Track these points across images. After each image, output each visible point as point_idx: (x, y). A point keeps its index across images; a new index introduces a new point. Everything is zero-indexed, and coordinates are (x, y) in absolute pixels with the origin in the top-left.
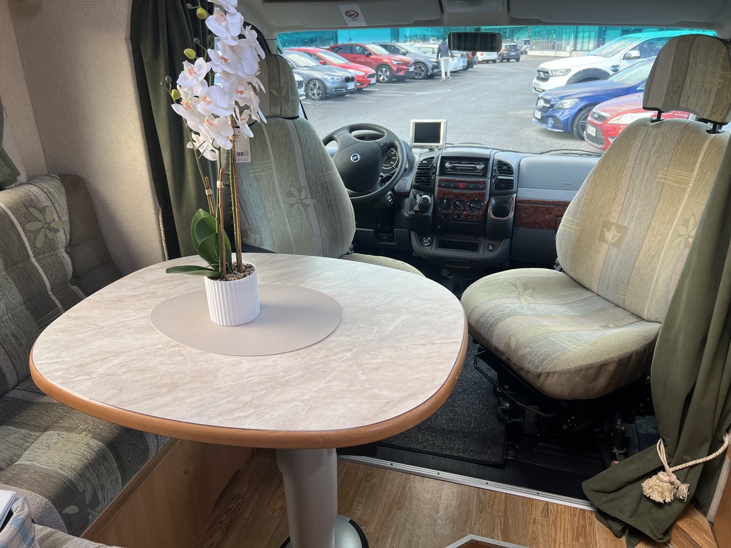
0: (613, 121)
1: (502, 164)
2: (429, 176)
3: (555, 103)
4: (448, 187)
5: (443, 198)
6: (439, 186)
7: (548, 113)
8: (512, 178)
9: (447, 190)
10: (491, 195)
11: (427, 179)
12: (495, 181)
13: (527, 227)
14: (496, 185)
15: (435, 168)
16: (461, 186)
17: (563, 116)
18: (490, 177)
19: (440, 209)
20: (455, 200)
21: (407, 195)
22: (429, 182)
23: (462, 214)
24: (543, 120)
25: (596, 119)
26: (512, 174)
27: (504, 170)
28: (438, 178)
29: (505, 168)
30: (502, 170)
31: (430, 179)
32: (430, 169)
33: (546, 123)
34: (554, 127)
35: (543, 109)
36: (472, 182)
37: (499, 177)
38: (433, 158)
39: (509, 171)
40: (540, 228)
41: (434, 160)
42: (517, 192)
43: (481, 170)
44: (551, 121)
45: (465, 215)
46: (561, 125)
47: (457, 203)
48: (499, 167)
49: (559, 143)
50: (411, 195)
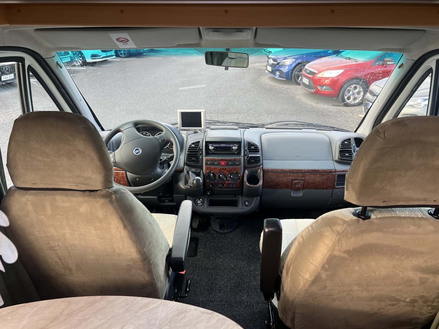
0: (320, 75)
1: (251, 145)
2: (198, 157)
3: (280, 61)
4: (213, 164)
5: (210, 172)
6: (206, 164)
7: (275, 68)
8: (259, 155)
9: (213, 167)
10: (245, 168)
11: (196, 159)
12: (247, 158)
13: (272, 188)
14: (248, 161)
15: (202, 150)
16: (223, 164)
17: (285, 70)
18: (243, 155)
19: (208, 180)
20: (219, 174)
21: (182, 171)
22: (198, 161)
23: (225, 183)
24: (273, 72)
25: (308, 73)
26: (259, 152)
27: (252, 149)
28: (204, 158)
29: (253, 148)
30: (250, 149)
31: (198, 159)
32: (198, 151)
33: (275, 74)
34: (280, 77)
35: (272, 65)
36: (230, 160)
37: (250, 155)
38: (199, 142)
39: (256, 150)
40: (281, 188)
41: (201, 143)
42: (262, 164)
43: (236, 150)
44: (278, 73)
45: (227, 184)
46: (284, 76)
47: (221, 176)
48: (248, 147)
49: (284, 87)
50: (185, 171)
